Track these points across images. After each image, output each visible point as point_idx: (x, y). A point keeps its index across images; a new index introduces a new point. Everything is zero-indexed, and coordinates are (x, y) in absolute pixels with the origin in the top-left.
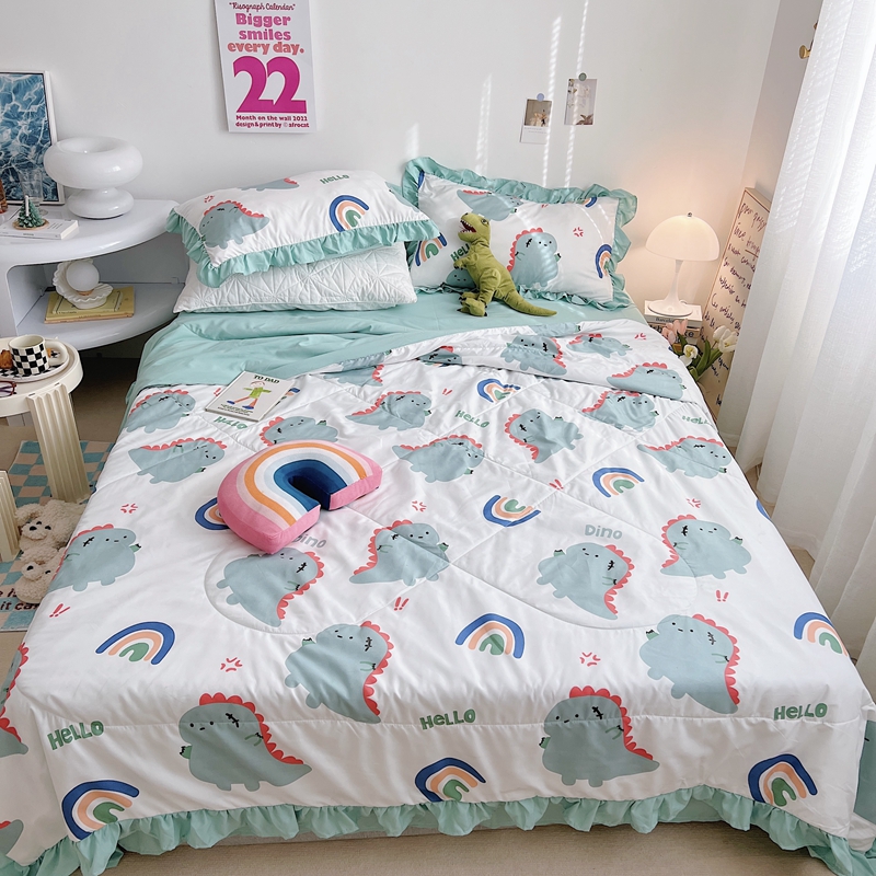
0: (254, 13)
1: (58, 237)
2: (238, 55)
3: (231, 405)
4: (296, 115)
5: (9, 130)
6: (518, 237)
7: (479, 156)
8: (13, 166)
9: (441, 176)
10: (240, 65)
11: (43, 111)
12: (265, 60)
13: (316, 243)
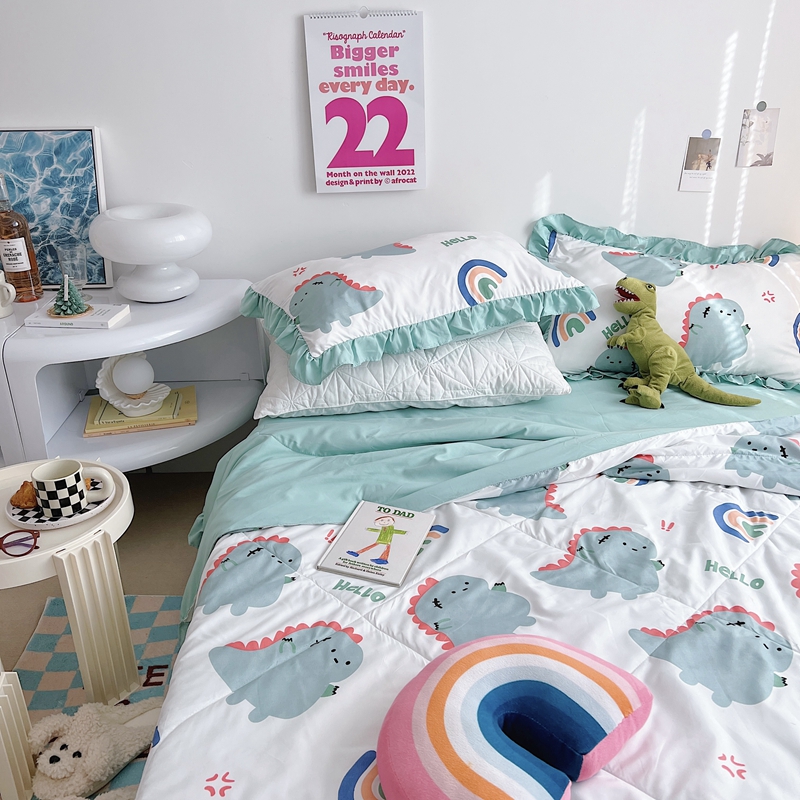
0: (353, 44)
1: (104, 327)
2: (331, 96)
3: (352, 558)
4: (401, 168)
5: (49, 200)
6: (691, 305)
7: (625, 211)
8: (52, 243)
9: (577, 236)
10: (333, 110)
11: (91, 175)
12: (364, 101)
13: (442, 321)
